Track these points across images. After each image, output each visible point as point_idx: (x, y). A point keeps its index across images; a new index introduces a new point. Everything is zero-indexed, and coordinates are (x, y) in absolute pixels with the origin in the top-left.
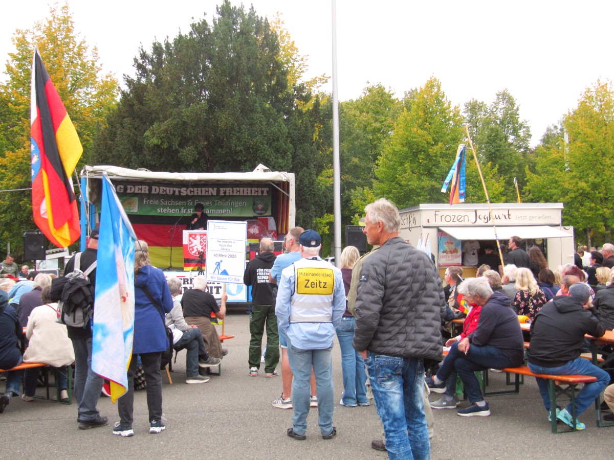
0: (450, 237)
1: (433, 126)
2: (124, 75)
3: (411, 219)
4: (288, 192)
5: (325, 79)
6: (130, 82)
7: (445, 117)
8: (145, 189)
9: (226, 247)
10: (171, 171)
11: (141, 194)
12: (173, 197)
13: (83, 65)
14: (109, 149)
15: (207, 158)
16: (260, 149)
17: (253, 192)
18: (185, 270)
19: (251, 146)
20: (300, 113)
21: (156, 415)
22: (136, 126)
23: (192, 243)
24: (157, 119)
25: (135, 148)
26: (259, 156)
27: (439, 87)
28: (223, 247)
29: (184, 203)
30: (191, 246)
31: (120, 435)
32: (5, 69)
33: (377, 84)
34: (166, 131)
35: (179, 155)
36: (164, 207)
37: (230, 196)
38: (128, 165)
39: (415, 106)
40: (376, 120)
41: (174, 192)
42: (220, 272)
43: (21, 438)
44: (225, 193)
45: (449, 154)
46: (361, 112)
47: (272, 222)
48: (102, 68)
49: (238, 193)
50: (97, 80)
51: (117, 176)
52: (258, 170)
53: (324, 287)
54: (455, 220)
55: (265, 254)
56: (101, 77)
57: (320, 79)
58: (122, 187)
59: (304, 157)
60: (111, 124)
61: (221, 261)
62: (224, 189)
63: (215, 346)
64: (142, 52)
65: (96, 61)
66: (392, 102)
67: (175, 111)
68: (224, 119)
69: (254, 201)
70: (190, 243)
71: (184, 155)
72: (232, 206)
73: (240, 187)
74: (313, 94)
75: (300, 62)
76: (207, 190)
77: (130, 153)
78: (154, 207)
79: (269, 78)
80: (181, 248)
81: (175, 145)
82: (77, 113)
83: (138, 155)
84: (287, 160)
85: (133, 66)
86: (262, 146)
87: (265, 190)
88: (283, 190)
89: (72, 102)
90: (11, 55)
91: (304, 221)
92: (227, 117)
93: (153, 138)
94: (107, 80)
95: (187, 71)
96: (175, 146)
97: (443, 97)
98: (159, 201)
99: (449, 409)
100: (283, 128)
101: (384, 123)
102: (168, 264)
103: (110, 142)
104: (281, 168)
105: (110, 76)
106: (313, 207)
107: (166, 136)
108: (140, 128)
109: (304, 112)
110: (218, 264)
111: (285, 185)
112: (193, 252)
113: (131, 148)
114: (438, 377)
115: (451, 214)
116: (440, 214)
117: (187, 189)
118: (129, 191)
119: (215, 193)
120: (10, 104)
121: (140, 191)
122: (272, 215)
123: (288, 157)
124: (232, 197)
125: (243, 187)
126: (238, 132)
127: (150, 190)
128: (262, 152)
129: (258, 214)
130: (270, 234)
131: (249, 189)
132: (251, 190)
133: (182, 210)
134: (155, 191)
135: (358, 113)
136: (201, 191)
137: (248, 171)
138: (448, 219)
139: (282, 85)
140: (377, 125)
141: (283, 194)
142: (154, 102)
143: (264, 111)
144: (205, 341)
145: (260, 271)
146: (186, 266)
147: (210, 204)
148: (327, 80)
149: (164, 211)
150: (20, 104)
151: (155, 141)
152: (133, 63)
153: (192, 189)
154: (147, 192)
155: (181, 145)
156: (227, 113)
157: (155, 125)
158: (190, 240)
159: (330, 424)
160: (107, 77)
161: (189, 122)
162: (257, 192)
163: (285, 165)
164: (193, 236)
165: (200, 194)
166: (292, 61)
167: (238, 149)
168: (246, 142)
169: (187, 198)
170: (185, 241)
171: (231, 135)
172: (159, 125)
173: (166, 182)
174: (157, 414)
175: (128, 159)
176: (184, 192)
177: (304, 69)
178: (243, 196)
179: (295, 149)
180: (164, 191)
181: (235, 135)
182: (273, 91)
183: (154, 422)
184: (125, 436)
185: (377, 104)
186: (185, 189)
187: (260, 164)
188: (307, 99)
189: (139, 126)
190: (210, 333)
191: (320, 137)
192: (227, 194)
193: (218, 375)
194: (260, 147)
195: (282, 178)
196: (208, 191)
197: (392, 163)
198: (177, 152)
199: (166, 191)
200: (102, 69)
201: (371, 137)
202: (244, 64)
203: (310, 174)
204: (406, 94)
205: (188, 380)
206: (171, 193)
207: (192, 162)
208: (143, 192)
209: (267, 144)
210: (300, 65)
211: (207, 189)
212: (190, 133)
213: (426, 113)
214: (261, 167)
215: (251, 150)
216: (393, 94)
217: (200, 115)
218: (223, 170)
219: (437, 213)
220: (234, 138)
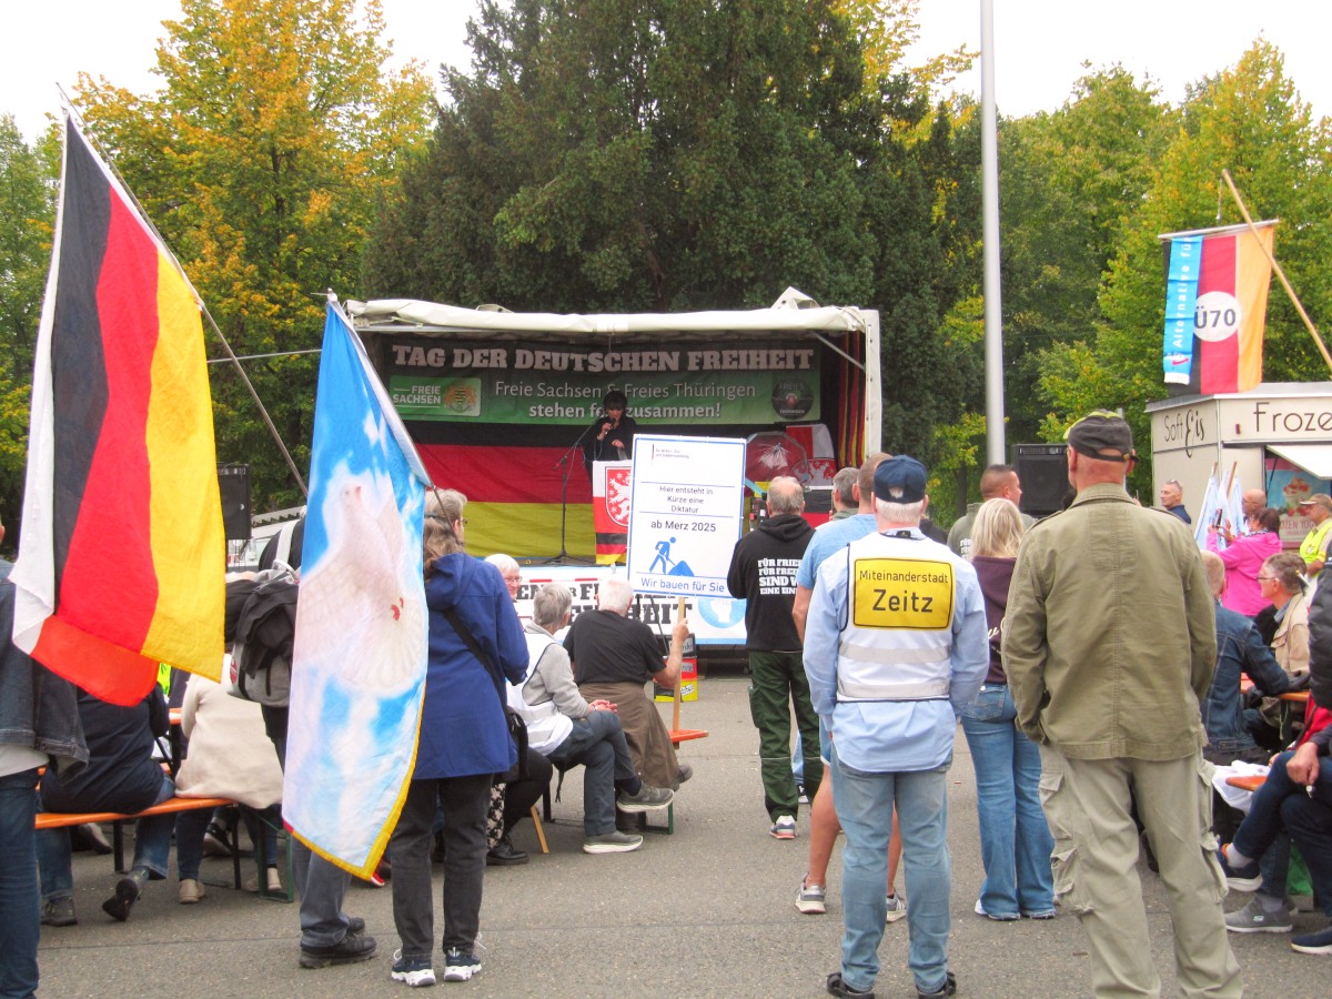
0: (1299, 470)
1: (1260, 175)
2: (443, 67)
3: (1192, 426)
4: (863, 360)
5: (965, 59)
6: (457, 85)
7: (1293, 149)
8: (498, 358)
9: (687, 505)
10: (563, 311)
11: (488, 369)
12: (570, 376)
13: (346, 46)
14: (409, 255)
15: (655, 274)
16: (790, 247)
17: (774, 359)
18: (598, 562)
19: (768, 242)
20: (898, 152)
21: (460, 935)
22: (474, 196)
23: (616, 494)
24: (528, 178)
25: (472, 252)
26: (789, 268)
27: (1277, 69)
28: (677, 504)
29: (597, 392)
30: (613, 500)
31: (404, 981)
32: (155, 62)
33: (1112, 68)
34: (548, 207)
35: (582, 270)
36: (548, 402)
37: (713, 371)
38: (456, 298)
39: (1210, 123)
40: (1109, 165)
41: (572, 363)
42: (669, 567)
43: (162, 986)
44: (701, 363)
45: (1304, 249)
46: (1069, 143)
47: (822, 438)
48: (392, 50)
49: (735, 364)
50: (381, 81)
51: (426, 324)
52: (784, 302)
53: (924, 610)
54: (1314, 424)
55: (780, 521)
56: (390, 72)
57: (952, 60)
58: (441, 352)
59: (907, 268)
60: (413, 191)
61: (673, 540)
62: (699, 354)
63: (660, 756)
64: (486, 7)
65: (377, 34)
66: (1153, 113)
67: (571, 155)
68: (696, 171)
69: (776, 383)
70: (612, 492)
71: (595, 269)
72: (720, 399)
73: (738, 349)
74: (934, 102)
75: (899, 18)
76: (655, 357)
77: (459, 266)
78: (522, 403)
79: (815, 63)
80: (589, 506)
81: (572, 244)
82: (330, 167)
83: (479, 272)
84: (862, 276)
85: (466, 42)
86: (794, 240)
87: (805, 354)
88: (851, 355)
89: (317, 140)
90: (169, 25)
91: (907, 434)
92: (704, 168)
93: (516, 226)
94: (406, 81)
95: (601, 49)
96: (574, 245)
97: (1288, 96)
98: (535, 389)
99: (1272, 933)
100: (849, 192)
101: (1130, 171)
102: (554, 547)
103: (411, 239)
104: (846, 296)
105: (412, 71)
106: (930, 397)
107: (549, 220)
108: (486, 201)
109: (908, 148)
110: (664, 548)
111: (854, 341)
112: (619, 517)
113: (463, 253)
114: (1239, 847)
115: (1301, 409)
116: (1270, 409)
117: (604, 355)
118: (457, 364)
119: (674, 365)
120: (167, 150)
121: (485, 363)
122: (823, 420)
123: (863, 267)
124: (719, 374)
125: (748, 348)
126: (734, 206)
127: (511, 359)
128: (796, 257)
129: (787, 416)
130: (816, 467)
131: (763, 353)
132: (768, 356)
133: (592, 408)
134: (524, 362)
135: (1059, 147)
136: (641, 359)
137: (760, 307)
138: (1293, 422)
139: (848, 80)
140: (1112, 177)
141: (850, 363)
142: (518, 134)
143: (800, 151)
144: (631, 743)
145: (766, 564)
146: (600, 551)
147: (662, 393)
148: (969, 61)
149: (546, 412)
150: (191, 149)
151: (521, 234)
152: (465, 35)
153: (617, 356)
154: (504, 364)
155: (589, 243)
156: (704, 157)
157: (522, 194)
158: (611, 487)
159: (939, 964)
160: (404, 73)
161: (607, 182)
162: (784, 359)
163: (856, 289)
164: (619, 476)
165: (636, 367)
166: (877, 16)
167: (734, 249)
168: (753, 231)
169: (604, 376)
170: (599, 490)
171: (716, 214)
172: (532, 193)
173: (551, 339)
174: (464, 932)
175: (455, 282)
176: (597, 362)
177: (908, 36)
178: (748, 371)
179: (884, 247)
180: (546, 361)
181: (726, 214)
182: (827, 96)
183: (455, 953)
184: (414, 986)
185: (1111, 122)
186: (600, 355)
187: (790, 288)
188: (915, 114)
189: (482, 196)
190: (645, 723)
191: (950, 213)
192: (707, 366)
193: (665, 831)
194: (791, 244)
195: (846, 323)
196: (657, 361)
197: (1145, 277)
198: (577, 260)
199: (550, 361)
200: (392, 54)
201: (1094, 210)
202: (747, 27)
203: (923, 310)
204: (1189, 89)
205: (589, 843)
206: (565, 365)
207: (616, 286)
208: (493, 364)
209: (808, 236)
210: (898, 25)
211: (654, 355)
212: (611, 212)
213: (1241, 142)
214: (792, 294)
215: (767, 251)
216: (1154, 93)
217: (634, 164)
218: (696, 305)
219: (1262, 408)
220: (722, 222)
